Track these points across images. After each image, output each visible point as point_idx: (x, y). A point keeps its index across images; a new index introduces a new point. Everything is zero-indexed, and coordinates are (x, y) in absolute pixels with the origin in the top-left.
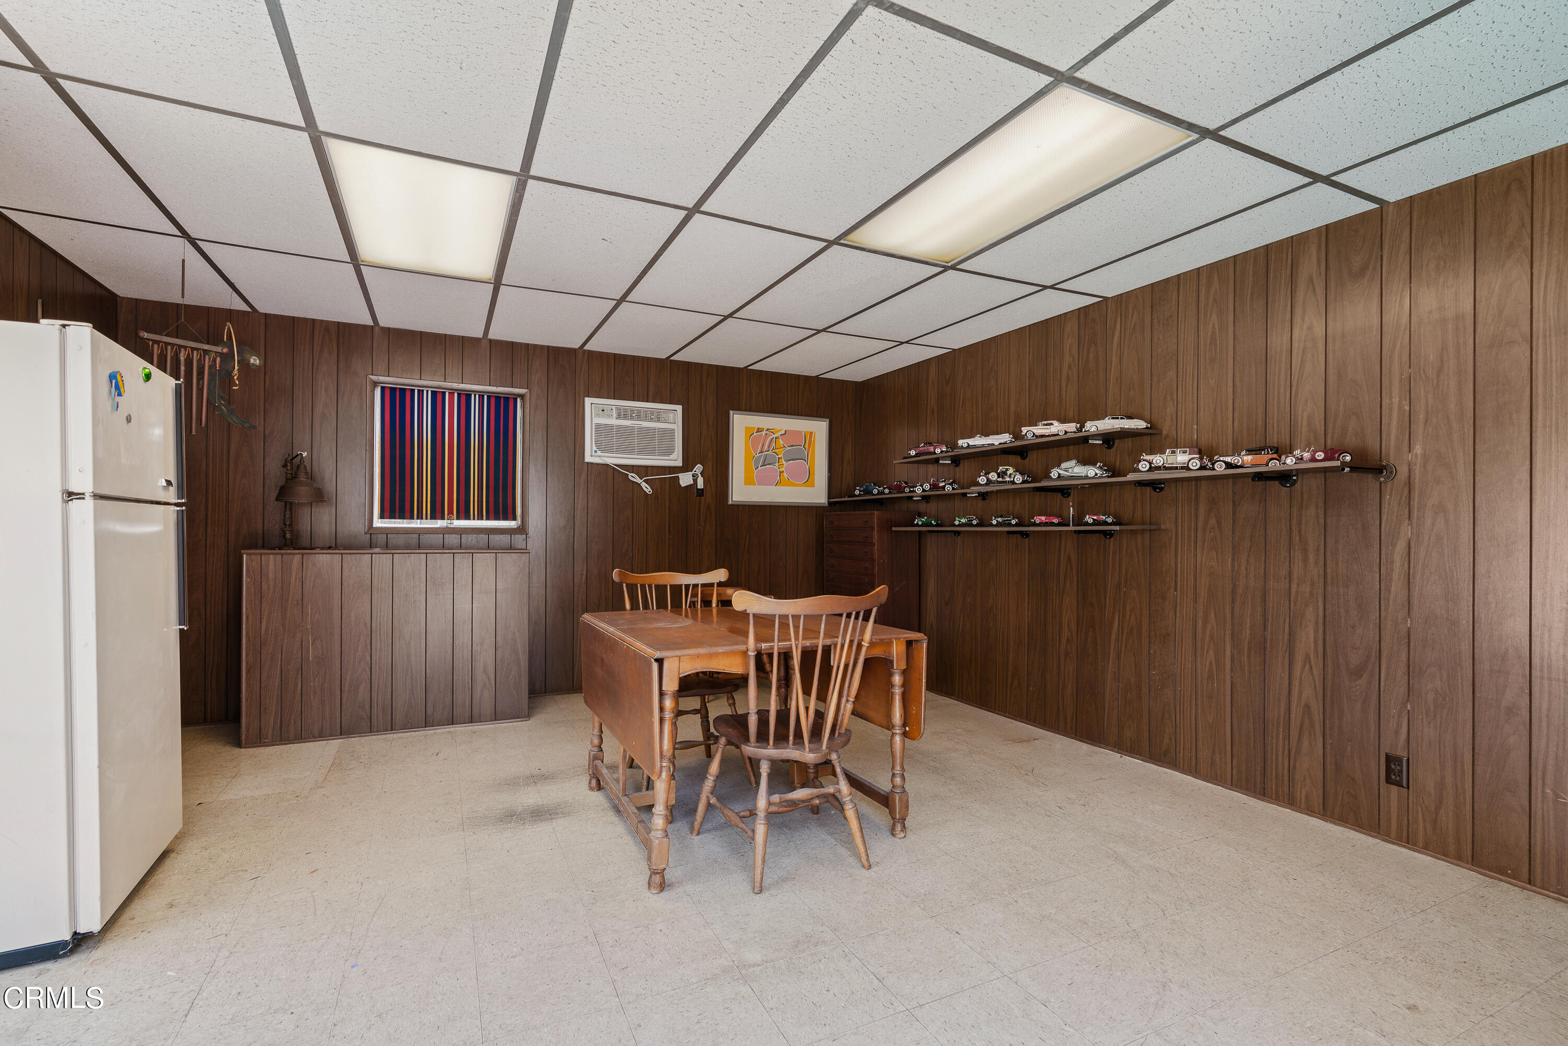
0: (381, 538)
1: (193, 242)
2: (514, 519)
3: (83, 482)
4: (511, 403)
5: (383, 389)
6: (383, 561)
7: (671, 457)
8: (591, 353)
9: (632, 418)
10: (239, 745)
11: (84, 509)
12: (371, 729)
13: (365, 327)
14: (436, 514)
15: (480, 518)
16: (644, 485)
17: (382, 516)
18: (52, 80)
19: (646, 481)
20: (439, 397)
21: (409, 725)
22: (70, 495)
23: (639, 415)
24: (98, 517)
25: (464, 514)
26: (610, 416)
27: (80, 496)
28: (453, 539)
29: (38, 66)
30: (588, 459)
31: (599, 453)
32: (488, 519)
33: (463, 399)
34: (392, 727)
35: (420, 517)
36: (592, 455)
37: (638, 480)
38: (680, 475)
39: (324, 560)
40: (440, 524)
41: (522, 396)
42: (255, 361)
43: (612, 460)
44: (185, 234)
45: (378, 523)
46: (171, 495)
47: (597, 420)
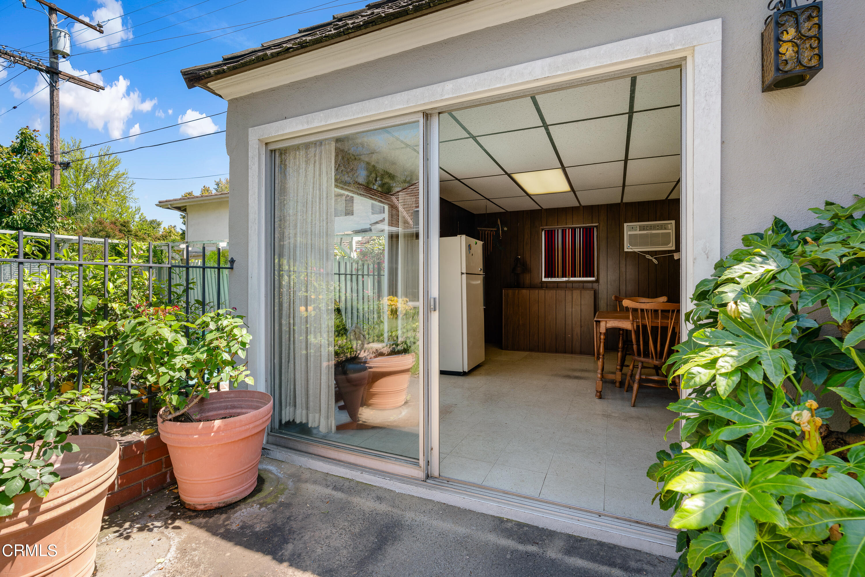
0: (545, 285)
1: (488, 200)
2: (594, 277)
3: (464, 271)
4: (592, 230)
5: (545, 231)
6: (542, 292)
7: (669, 246)
8: (627, 204)
9: (647, 230)
10: (502, 349)
11: (464, 276)
12: (538, 351)
13: (539, 210)
14: (564, 276)
15: (580, 277)
16: (654, 260)
17: (545, 277)
18: (459, 180)
19: (655, 258)
20: (564, 231)
21: (550, 351)
22: (462, 273)
23: (651, 228)
24: (467, 279)
25: (574, 276)
26: (636, 230)
27: (464, 273)
28: (570, 285)
29: (457, 179)
30: (626, 250)
31: (631, 247)
32: (583, 277)
33: (573, 230)
34: (545, 351)
35: (558, 277)
36: (628, 248)
37: (650, 258)
38: (675, 254)
39: (524, 292)
40: (564, 279)
41: (596, 227)
42: (506, 229)
43: (637, 249)
44: (486, 199)
45: (544, 279)
46: (482, 273)
47: (629, 233)
